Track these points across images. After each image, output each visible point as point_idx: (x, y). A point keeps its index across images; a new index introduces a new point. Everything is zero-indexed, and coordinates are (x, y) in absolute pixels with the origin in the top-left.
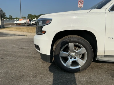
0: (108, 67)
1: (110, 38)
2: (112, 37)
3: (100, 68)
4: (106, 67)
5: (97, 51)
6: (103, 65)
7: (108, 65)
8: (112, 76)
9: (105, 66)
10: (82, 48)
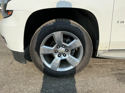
0: (112, 65)
1: (120, 22)
2: (122, 20)
3: (101, 66)
4: (109, 65)
5: (99, 43)
6: (105, 62)
7: (111, 62)
8: (118, 80)
9: (107, 64)
10: (75, 40)
